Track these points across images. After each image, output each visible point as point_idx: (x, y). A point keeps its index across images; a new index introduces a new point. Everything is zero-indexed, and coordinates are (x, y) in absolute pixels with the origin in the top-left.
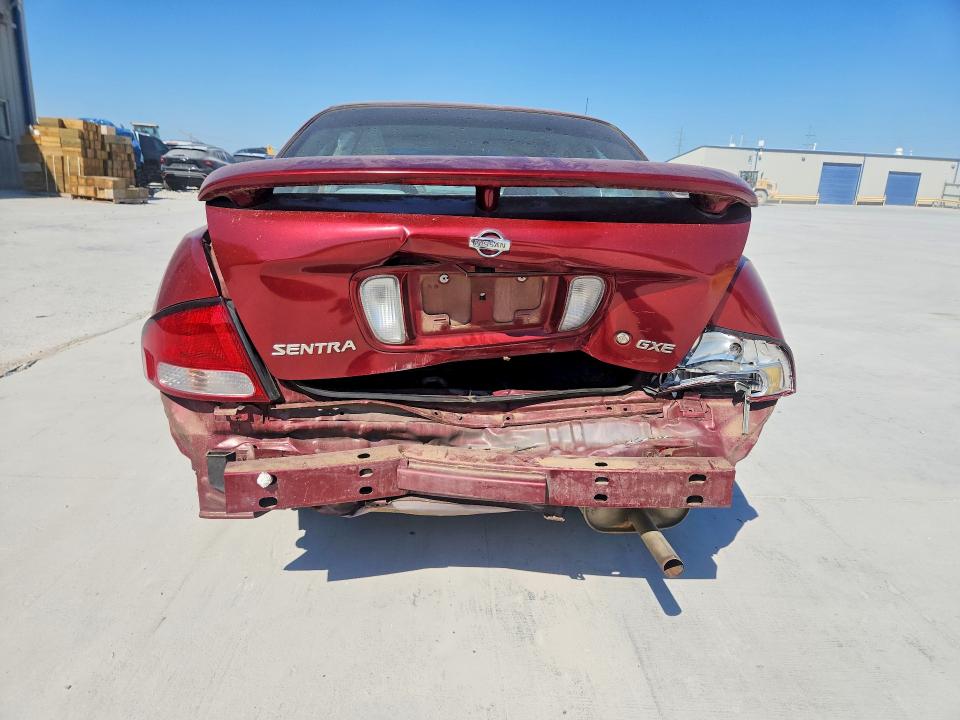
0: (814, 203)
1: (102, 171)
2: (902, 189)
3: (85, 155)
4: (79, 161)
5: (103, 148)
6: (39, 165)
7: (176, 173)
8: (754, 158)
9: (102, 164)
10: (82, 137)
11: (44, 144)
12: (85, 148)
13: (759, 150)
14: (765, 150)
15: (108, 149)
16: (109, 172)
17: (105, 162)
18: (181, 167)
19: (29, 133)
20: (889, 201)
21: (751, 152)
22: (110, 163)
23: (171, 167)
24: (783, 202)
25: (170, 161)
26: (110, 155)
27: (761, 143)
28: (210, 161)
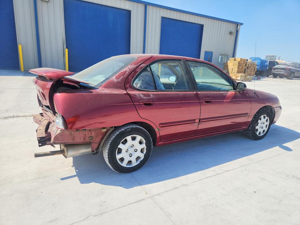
1: (244, 72)
3: (238, 68)
4: (236, 69)
5: (246, 65)
6: (227, 70)
7: (276, 72)
9: (244, 70)
10: (239, 63)
11: (230, 65)
12: (239, 66)
15: (247, 66)
16: (246, 72)
17: (245, 69)
18: (278, 70)
19: (227, 62)
22: (247, 70)
23: (275, 70)
25: (275, 69)
26: (248, 67)
28: (289, 68)
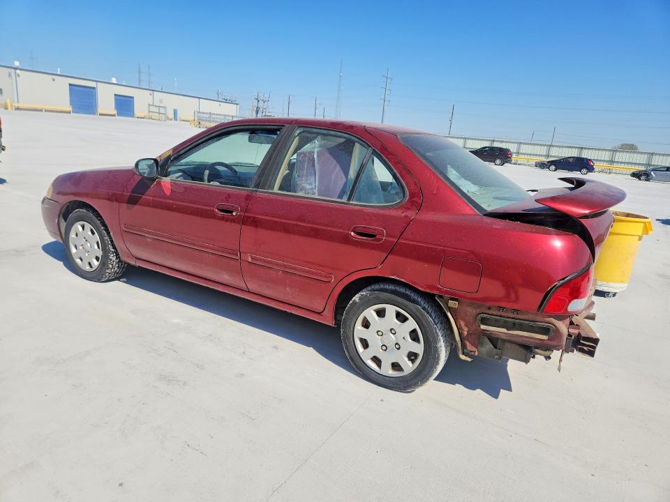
0: (70, 113)
2: (124, 105)
8: (13, 75)
13: (16, 69)
14: (20, 69)
20: (120, 114)
21: (10, 70)
24: (46, 111)
27: (17, 64)
